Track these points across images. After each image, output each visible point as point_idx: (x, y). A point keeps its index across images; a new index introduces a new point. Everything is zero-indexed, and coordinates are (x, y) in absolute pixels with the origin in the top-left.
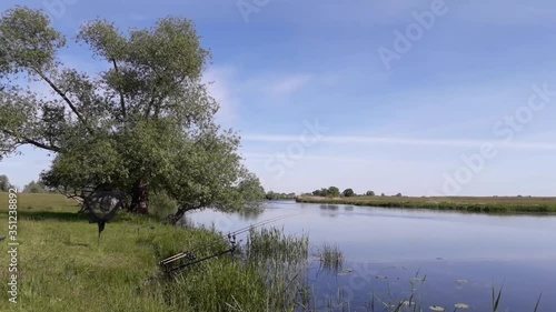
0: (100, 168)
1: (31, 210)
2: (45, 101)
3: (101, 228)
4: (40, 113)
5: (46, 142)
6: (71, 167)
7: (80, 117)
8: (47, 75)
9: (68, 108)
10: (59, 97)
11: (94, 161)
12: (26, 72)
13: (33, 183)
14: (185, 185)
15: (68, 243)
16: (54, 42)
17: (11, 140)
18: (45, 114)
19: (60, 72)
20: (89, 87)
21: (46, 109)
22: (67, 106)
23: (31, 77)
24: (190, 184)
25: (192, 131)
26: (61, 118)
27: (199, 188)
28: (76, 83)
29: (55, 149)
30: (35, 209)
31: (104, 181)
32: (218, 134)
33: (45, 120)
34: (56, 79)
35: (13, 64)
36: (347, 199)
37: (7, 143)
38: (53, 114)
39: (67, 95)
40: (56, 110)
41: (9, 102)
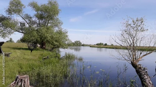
0: (33, 38)
1: (18, 47)
2: (21, 21)
3: (31, 52)
4: (19, 24)
5: (21, 31)
6: (27, 37)
7: (29, 25)
8: (21, 15)
9: (26, 23)
10: (24, 20)
11: (32, 36)
12: (16, 15)
13: (19, 40)
14: (53, 42)
15: (25, 54)
16: (22, 7)
17: (13, 31)
18: (21, 24)
19: (24, 14)
20: (31, 18)
21: (21, 23)
22: (26, 22)
23: (17, 16)
24: (54, 42)
25: (56, 29)
26: (24, 25)
27: (56, 43)
28: (28, 17)
29: (23, 33)
30: (19, 47)
31: (34, 41)
32: (62, 30)
33: (21, 26)
34: (23, 16)
35: (13, 13)
36: (105, 46)
37: (12, 31)
38: (23, 24)
39: (26, 20)
40: (23, 23)
41: (12, 22)
